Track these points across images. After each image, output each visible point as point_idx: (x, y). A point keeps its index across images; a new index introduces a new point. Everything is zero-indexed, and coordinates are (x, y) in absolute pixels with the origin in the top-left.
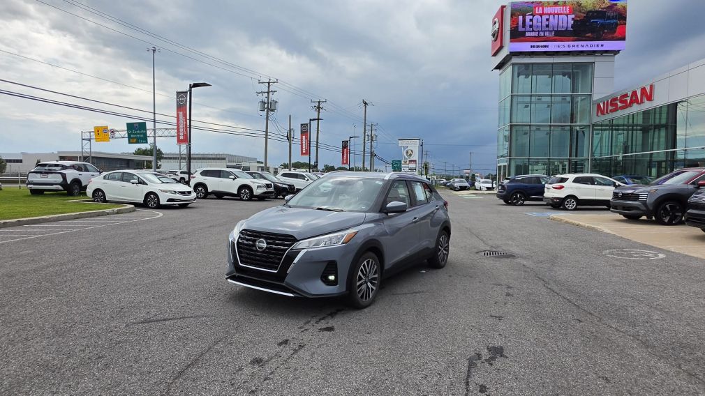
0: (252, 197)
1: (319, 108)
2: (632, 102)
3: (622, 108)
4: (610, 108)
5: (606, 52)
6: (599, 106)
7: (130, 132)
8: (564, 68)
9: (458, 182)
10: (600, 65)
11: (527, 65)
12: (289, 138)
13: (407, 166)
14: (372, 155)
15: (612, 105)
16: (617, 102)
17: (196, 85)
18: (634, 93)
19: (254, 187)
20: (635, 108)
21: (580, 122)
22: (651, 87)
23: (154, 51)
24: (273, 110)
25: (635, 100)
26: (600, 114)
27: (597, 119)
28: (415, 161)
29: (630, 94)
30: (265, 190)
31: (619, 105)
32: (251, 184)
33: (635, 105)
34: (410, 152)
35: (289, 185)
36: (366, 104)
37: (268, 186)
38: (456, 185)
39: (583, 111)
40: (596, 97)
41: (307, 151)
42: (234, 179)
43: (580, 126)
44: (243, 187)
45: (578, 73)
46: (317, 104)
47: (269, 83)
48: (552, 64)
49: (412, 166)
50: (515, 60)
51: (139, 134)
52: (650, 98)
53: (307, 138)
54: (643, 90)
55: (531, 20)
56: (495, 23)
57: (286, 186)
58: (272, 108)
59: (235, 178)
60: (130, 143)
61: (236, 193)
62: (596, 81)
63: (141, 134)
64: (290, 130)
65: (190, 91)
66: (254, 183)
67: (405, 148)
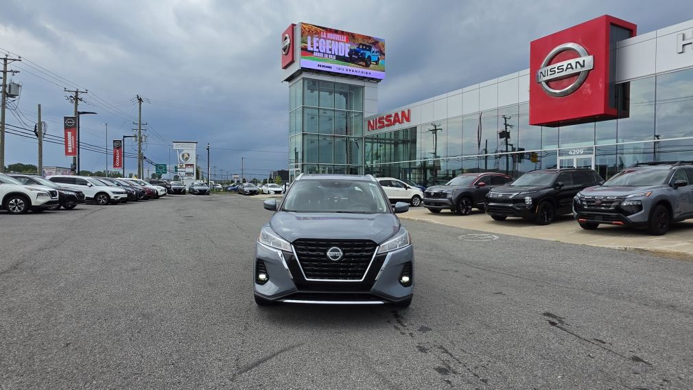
1: (76, 99)
2: (395, 121)
3: (388, 125)
4: (378, 125)
5: (372, 79)
6: (369, 122)
8: (342, 88)
9: (246, 186)
10: (369, 88)
11: (314, 81)
12: (38, 132)
13: (184, 170)
14: (142, 158)
15: (380, 122)
16: (383, 121)
18: (397, 115)
19: (32, 195)
20: (397, 127)
21: (355, 135)
22: (409, 111)
24: (12, 96)
25: (397, 120)
26: (370, 129)
27: (367, 133)
28: (192, 165)
29: (393, 115)
31: (386, 123)
32: (26, 192)
33: (397, 124)
34: (186, 156)
35: (76, 192)
36: (140, 100)
37: (52, 194)
38: (246, 189)
39: (357, 126)
40: (366, 115)
41: (74, 150)
43: (354, 138)
45: (352, 93)
46: (74, 94)
47: (5, 60)
48: (335, 83)
49: (190, 170)
50: (305, 75)
52: (408, 120)
53: (74, 135)
54: (403, 113)
55: (318, 42)
56: (286, 38)
57: (73, 193)
58: (12, 93)
62: (366, 102)
64: (40, 123)
67: (180, 151)
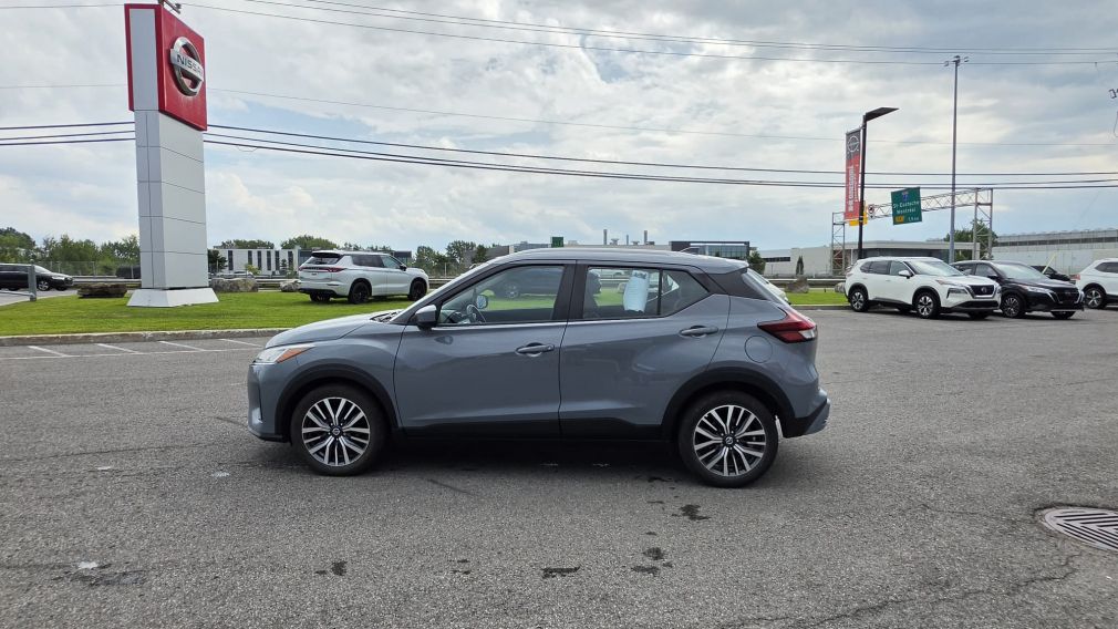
0: (939, 313)
7: (896, 206)
17: (870, 116)
19: (942, 292)
23: (957, 63)
30: (968, 298)
32: (936, 286)
42: (908, 277)
44: (924, 291)
51: (908, 208)
59: (912, 275)
60: (895, 223)
61: (910, 302)
63: (912, 207)
65: (865, 126)
66: (943, 283)
